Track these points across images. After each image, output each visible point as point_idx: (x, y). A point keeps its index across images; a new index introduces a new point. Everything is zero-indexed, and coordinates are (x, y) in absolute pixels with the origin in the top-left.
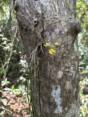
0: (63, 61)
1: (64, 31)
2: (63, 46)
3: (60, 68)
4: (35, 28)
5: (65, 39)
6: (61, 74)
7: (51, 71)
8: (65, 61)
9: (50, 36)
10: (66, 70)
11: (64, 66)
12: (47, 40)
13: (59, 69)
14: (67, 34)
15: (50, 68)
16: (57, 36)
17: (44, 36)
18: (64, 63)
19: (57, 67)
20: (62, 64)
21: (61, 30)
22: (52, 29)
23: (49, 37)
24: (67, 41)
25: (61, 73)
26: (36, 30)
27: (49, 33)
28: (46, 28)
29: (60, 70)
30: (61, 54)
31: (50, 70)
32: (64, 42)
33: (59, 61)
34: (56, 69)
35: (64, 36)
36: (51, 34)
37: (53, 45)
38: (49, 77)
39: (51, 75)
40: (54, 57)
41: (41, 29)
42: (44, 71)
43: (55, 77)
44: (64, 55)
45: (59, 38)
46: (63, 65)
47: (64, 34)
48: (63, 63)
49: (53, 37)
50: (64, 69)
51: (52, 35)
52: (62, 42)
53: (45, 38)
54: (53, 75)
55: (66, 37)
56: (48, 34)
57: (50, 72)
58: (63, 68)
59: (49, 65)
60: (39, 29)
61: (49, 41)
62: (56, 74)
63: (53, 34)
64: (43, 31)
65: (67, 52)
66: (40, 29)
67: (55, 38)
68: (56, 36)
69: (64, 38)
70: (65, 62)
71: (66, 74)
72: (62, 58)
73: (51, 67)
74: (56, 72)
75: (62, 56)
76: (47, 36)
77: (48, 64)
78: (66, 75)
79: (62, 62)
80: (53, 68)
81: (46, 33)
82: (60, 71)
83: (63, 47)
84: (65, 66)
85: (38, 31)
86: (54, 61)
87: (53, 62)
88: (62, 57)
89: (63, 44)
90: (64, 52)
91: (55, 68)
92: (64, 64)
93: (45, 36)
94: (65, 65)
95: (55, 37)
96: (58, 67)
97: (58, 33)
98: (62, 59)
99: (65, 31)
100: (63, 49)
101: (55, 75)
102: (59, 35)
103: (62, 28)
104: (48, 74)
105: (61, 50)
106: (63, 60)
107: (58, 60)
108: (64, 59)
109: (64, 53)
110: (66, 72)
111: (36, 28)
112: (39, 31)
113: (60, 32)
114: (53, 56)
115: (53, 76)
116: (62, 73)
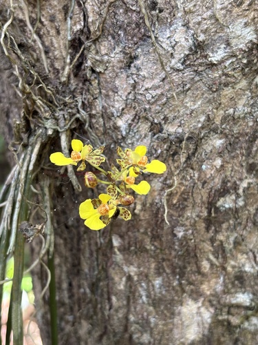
0: (212, 240)
1: (228, 44)
2: (218, 142)
3: (190, 283)
4: (34, 6)
5: (232, 99)
6: (197, 318)
7: (131, 296)
8: (232, 239)
9: (124, 75)
10: (234, 301)
11: (224, 269)
12: (107, 96)
13: (183, 291)
14: (249, 62)
15: (129, 278)
16: (175, 77)
17: (88, 73)
18: (220, 251)
19: (174, 273)
20: (208, 259)
21: (204, 32)
22: (138, 25)
23: (117, 83)
24: (247, 110)
25: (199, 313)
26: (41, 22)
27: (118, 50)
28: (104, 12)
29: (196, 295)
30: (202, 195)
31: (125, 286)
32: (225, 119)
33: (185, 237)
34: (167, 285)
35: (227, 75)
36: (136, 58)
37: (143, 133)
38: (122, 328)
39: (132, 318)
40: (154, 210)
41: (69, 21)
42: (94, 287)
43: (162, 333)
44: (227, 203)
45: (185, 92)
46: (212, 265)
47: (222, 61)
48: (216, 254)
49: (148, 85)
50: (219, 288)
51: (138, 69)
52: (209, 119)
53: (95, 83)
54: (148, 322)
55: (244, 83)
56: (116, 57)
57: (128, 299)
58: (212, 285)
59: (119, 257)
60: (60, 17)
61: (117, 105)
62: (164, 317)
63: (146, 65)
64: (82, 31)
65: (244, 184)
66: (66, 19)
67: (159, 92)
68: (163, 75)
69: (228, 92)
70: (229, 246)
71: (235, 320)
72: (209, 222)
73: (133, 270)
74: (166, 306)
75: (211, 205)
76: (109, 74)
77: (112, 247)
78: (229, 327)
79: (207, 247)
80: (147, 276)
81: (104, 51)
82: (196, 300)
83: (220, 154)
84: (227, 274)
85: (53, 32)
86: (155, 237)
87: (147, 241)
88: (210, 213)
89: (215, 131)
90: (224, 182)
91: (158, 282)
92: (225, 258)
93: (93, 71)
94: (234, 267)
95: (157, 81)
96: (182, 275)
97: (179, 55)
98: (208, 229)
99: (233, 42)
100: (218, 162)
101: (156, 325)
102: (188, 73)
103: (213, 17)
104: (117, 311)
105: (200, 170)
106: (216, 232)
107: (180, 235)
108: (224, 226)
109: (224, 192)
110: (233, 310)
111: (41, 9)
112: (58, 32)
113: (199, 48)
114: (144, 205)
115: (145, 325)
116: (207, 315)
